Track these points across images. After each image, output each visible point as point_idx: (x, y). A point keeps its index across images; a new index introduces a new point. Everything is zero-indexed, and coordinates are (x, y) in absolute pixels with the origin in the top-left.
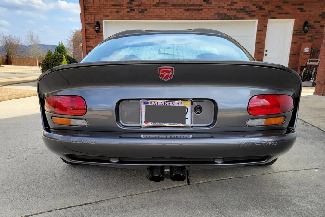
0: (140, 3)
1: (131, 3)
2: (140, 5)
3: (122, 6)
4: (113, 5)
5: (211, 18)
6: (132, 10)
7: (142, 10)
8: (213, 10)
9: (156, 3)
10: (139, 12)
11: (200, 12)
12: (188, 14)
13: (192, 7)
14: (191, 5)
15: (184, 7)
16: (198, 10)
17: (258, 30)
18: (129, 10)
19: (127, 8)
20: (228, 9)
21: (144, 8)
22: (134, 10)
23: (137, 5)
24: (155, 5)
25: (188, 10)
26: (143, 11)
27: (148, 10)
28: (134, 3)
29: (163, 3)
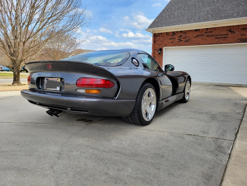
0: (186, 37)
1: (180, 37)
2: (186, 38)
3: (175, 39)
4: (170, 39)
5: (234, 42)
6: (181, 41)
7: (187, 40)
8: (237, 37)
9: (196, 36)
10: (185, 42)
11: (226, 38)
12: (218, 41)
13: (220, 36)
15: (215, 37)
18: (179, 41)
19: (178, 40)
21: (188, 39)
22: (182, 40)
23: (184, 38)
24: (195, 37)
25: (217, 38)
26: (187, 41)
27: (190, 40)
28: (182, 37)
29: (201, 35)
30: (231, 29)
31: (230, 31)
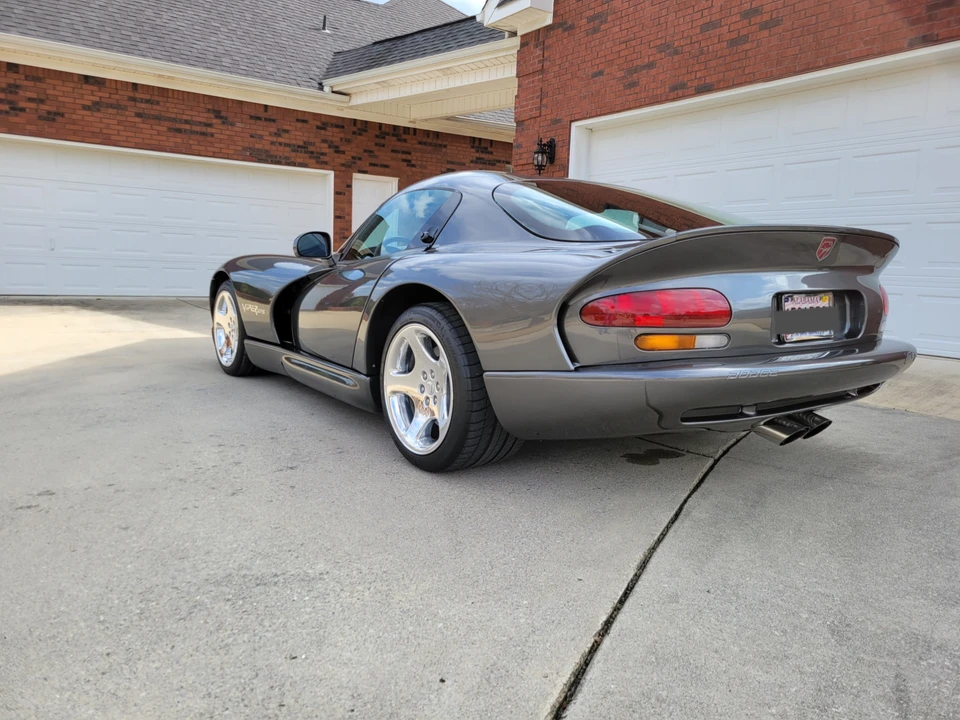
0: (43, 97)
1: (11, 92)
2: (42, 101)
5: (235, 157)
6: (15, 109)
7: (49, 113)
8: (239, 139)
9: (89, 103)
10: (40, 117)
11: (209, 139)
12: (179, 140)
13: (187, 127)
14: (186, 122)
15: (168, 124)
16: (203, 134)
17: (337, 193)
18: (6, 107)
19: (2, 101)
20: (272, 143)
21: (54, 109)
22: (23, 110)
23: (30, 100)
24: (85, 108)
25: (179, 131)
26: (52, 117)
27: (66, 115)
28: (21, 93)
29: (111, 106)
30: (220, 109)
31: (218, 114)
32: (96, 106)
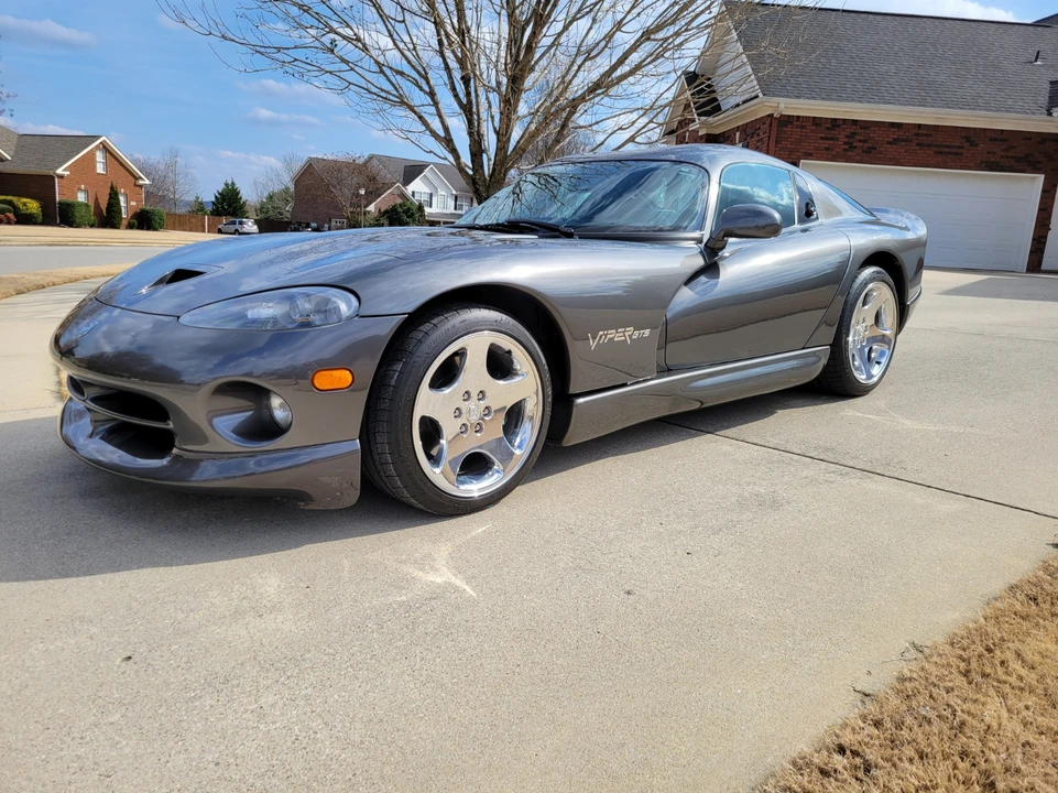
0: (867, 138)
1: (851, 137)
2: (866, 141)
3: (838, 139)
4: (822, 138)
5: (974, 168)
6: (853, 147)
7: (868, 148)
8: (980, 155)
9: (891, 140)
10: (863, 151)
11: (960, 157)
12: (940, 159)
13: (947, 150)
14: (947, 146)
15: (935, 149)
16: (956, 154)
17: (1043, 191)
18: (847, 147)
19: (845, 143)
20: (1002, 157)
21: (871, 146)
22: (855, 147)
23: (860, 141)
24: (889, 143)
25: (941, 153)
26: (869, 151)
27: (877, 149)
28: (856, 137)
29: (903, 140)
30: (970, 136)
31: (968, 139)
32: (895, 142)
